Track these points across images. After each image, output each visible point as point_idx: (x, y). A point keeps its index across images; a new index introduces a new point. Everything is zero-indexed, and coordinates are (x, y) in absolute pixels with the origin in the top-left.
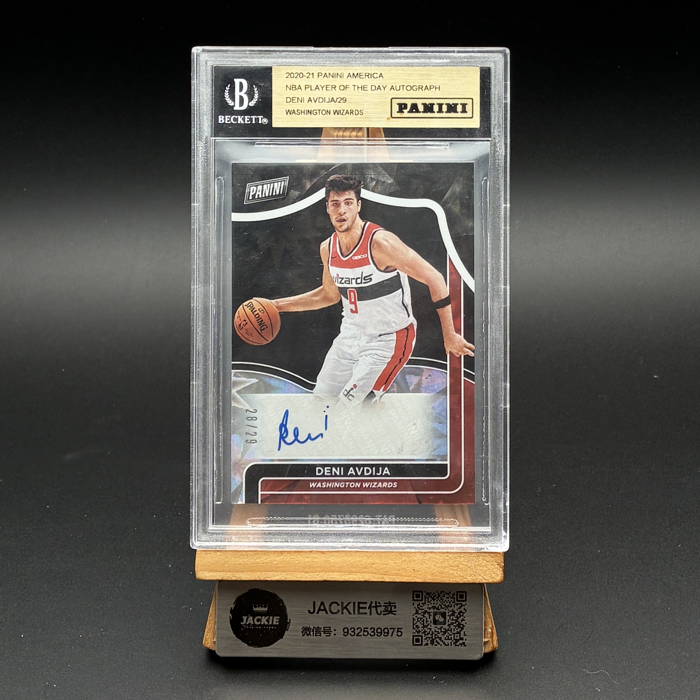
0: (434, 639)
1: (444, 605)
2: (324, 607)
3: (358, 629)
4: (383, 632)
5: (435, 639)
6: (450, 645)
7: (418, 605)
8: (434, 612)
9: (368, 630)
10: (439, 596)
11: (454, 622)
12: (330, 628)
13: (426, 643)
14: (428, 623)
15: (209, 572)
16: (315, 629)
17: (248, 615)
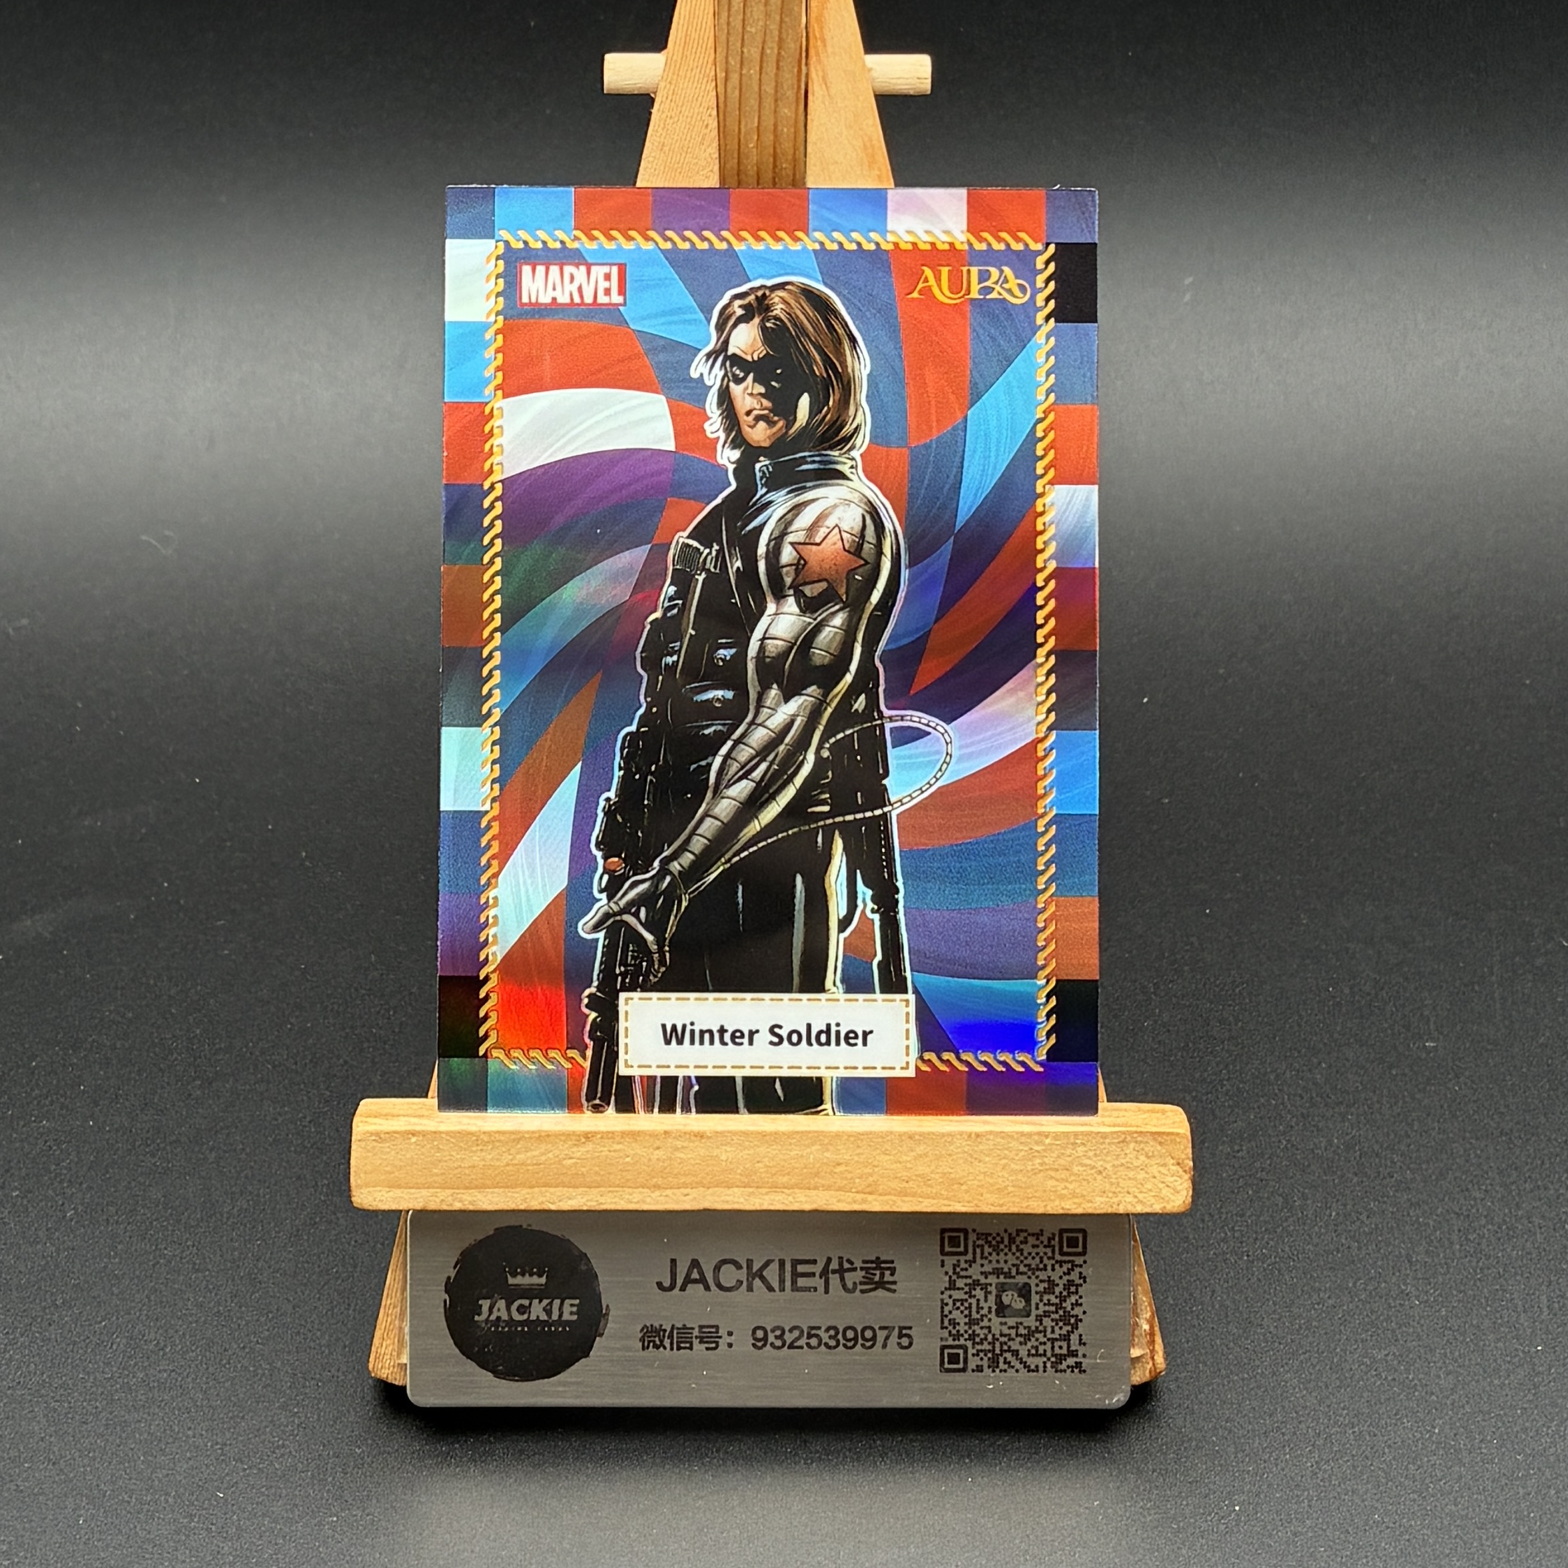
0: (997, 1355)
1: (1025, 1266)
2: (701, 1273)
3: (791, 1331)
4: (860, 1338)
5: (1001, 1355)
6: (1041, 1369)
7: (954, 1265)
8: (997, 1284)
9: (821, 1333)
10: (1012, 1240)
11: (1053, 1308)
12: (717, 1327)
13: (977, 1366)
14: (982, 1312)
15: (388, 1189)
16: (675, 1332)
17: (493, 1296)
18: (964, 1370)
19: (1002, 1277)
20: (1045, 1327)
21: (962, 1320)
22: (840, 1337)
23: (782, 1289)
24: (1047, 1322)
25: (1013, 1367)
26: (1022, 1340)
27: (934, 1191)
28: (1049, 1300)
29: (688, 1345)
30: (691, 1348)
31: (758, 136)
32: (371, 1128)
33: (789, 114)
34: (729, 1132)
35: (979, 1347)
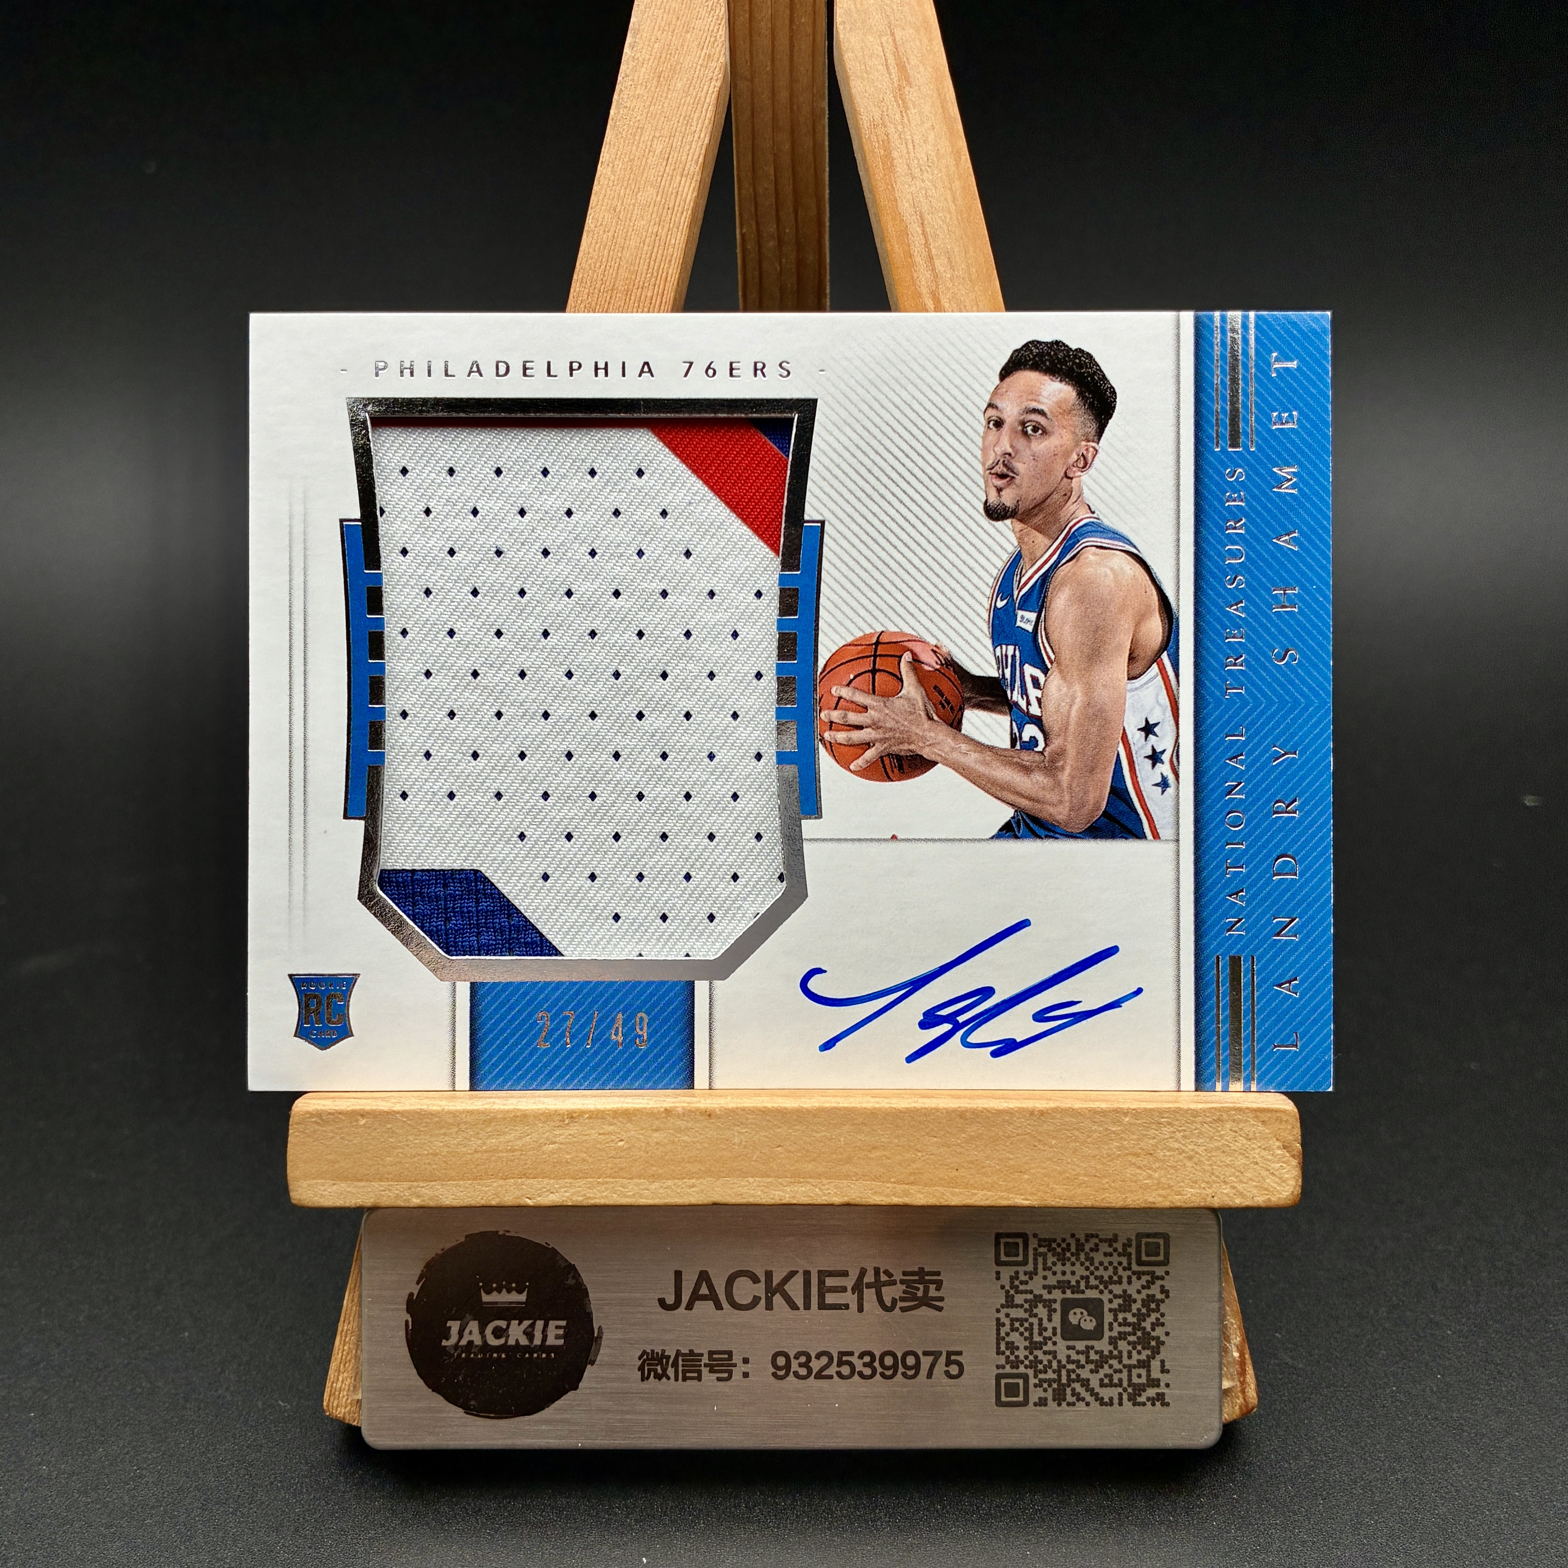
0: (1063, 1385)
1: (1096, 1278)
2: (711, 1287)
3: (818, 1357)
4: (900, 1366)
5: (1069, 1386)
6: (1116, 1401)
7: (1012, 1278)
8: (1064, 1301)
9: (854, 1360)
10: (1080, 1247)
11: (1129, 1329)
12: (730, 1353)
13: (1040, 1398)
14: (1045, 1334)
15: (332, 1182)
16: (680, 1359)
17: (464, 1316)
18: (1025, 1403)
19: (1068, 1292)
20: (1120, 1352)
21: (1021, 1343)
22: (877, 1364)
23: (807, 1306)
24: (1123, 1345)
25: (1083, 1399)
26: (1092, 1366)
27: (990, 1181)
28: (1125, 1319)
29: (696, 1375)
30: (699, 1378)
35: (1042, 1376)
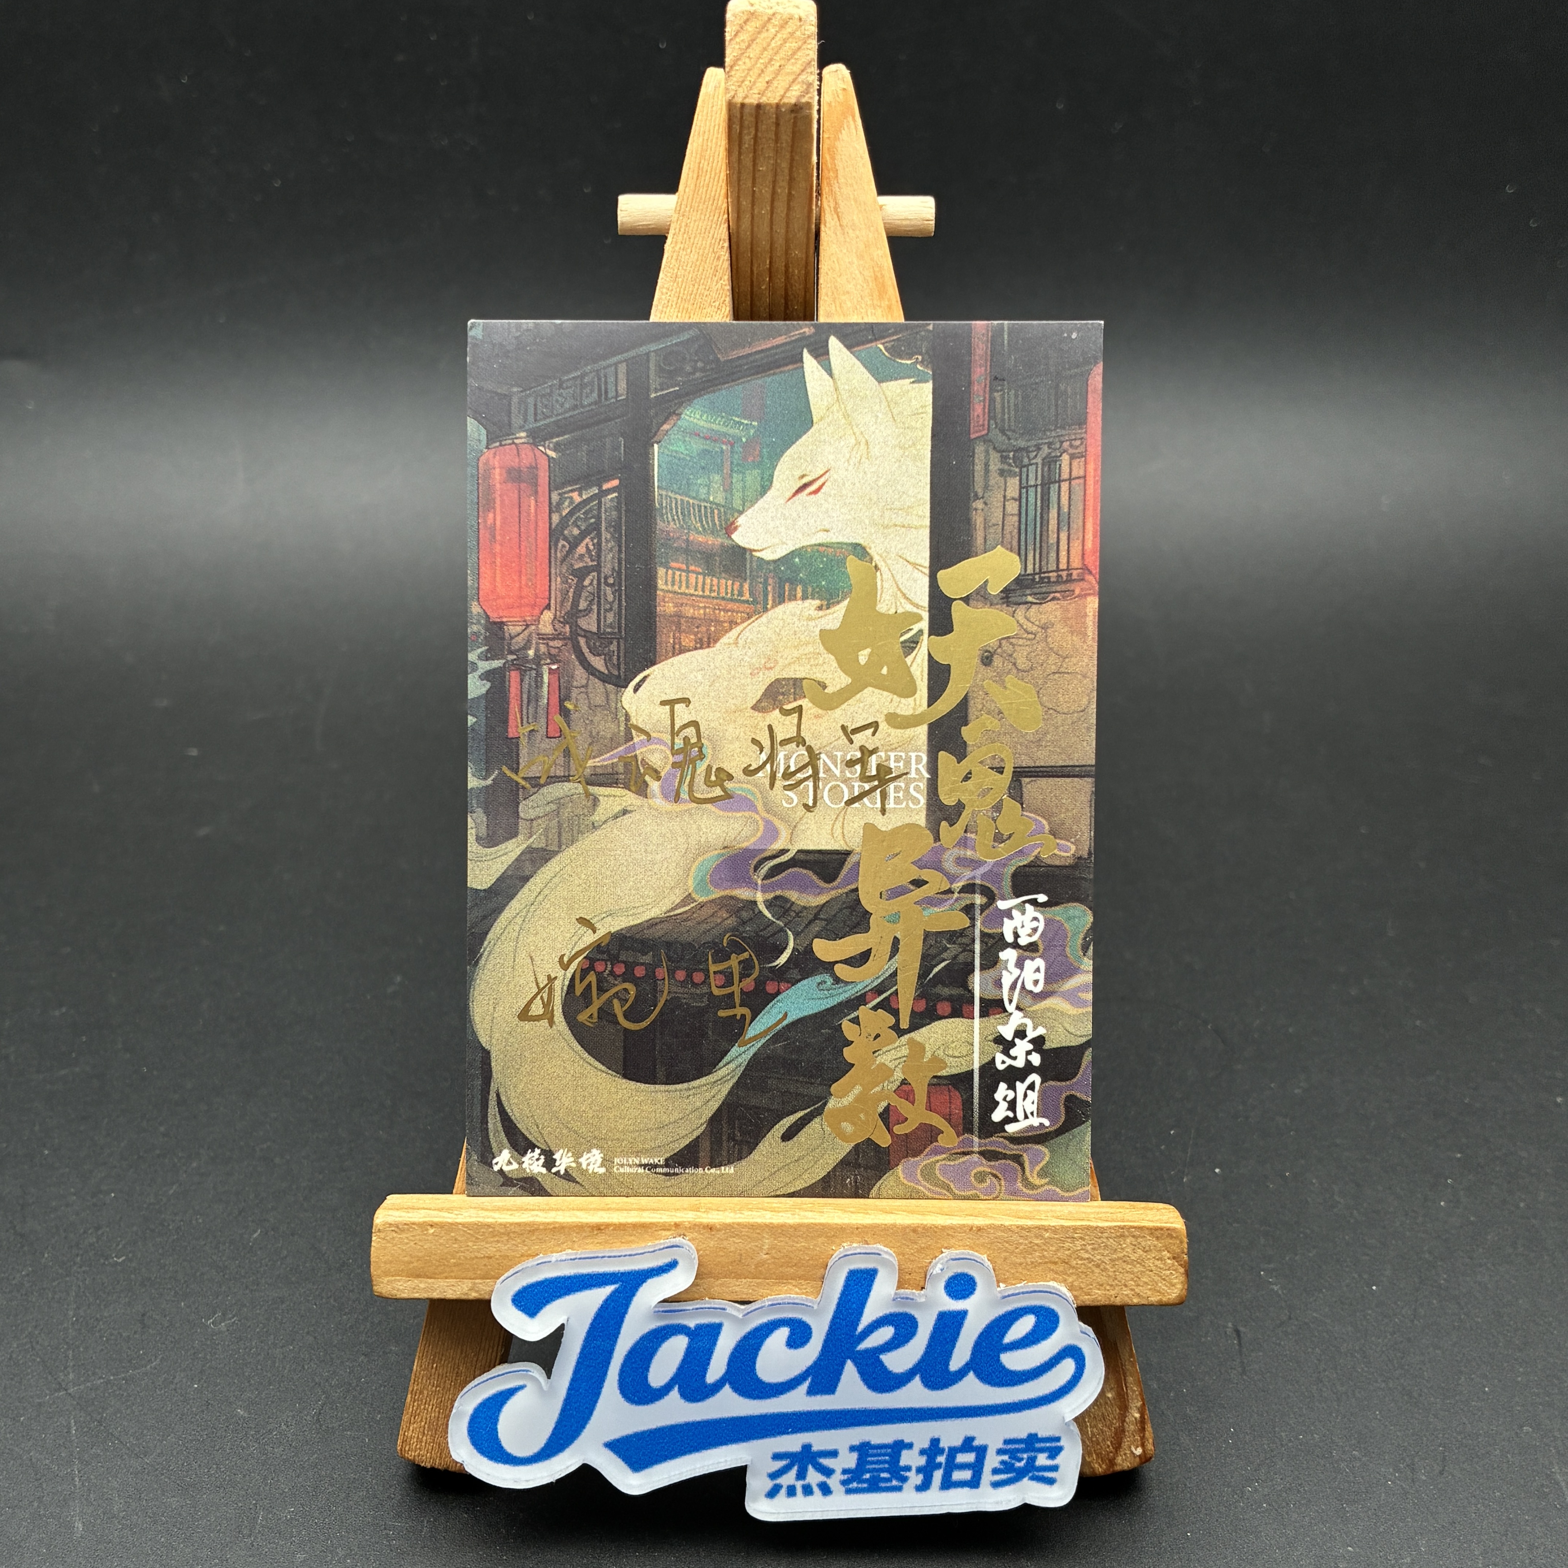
31: (770, 277)
32: (390, 1220)
33: (799, 256)
34: (739, 1224)
